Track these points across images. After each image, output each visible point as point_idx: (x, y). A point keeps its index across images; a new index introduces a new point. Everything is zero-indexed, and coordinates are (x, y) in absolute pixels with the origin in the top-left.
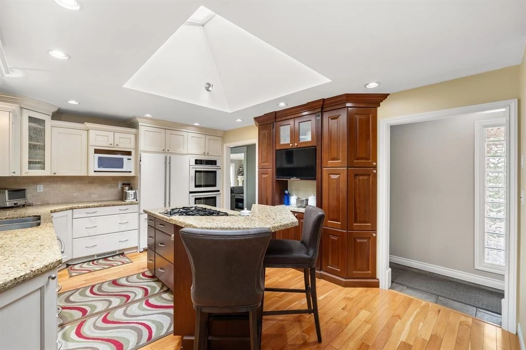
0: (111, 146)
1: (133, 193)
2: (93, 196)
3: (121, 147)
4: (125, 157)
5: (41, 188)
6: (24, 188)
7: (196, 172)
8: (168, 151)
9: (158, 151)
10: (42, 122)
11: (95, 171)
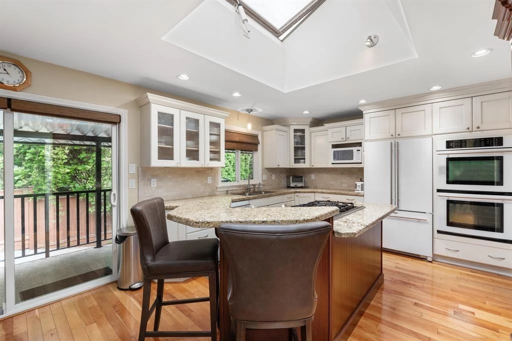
0: (343, 140)
1: (360, 185)
2: (344, 185)
3: (352, 139)
4: (354, 149)
5: (313, 176)
6: (302, 175)
7: (449, 160)
8: (399, 135)
9: (385, 137)
10: (303, 131)
11: (333, 164)
